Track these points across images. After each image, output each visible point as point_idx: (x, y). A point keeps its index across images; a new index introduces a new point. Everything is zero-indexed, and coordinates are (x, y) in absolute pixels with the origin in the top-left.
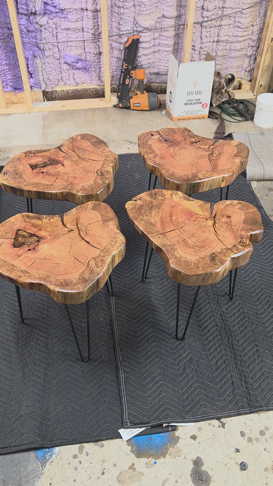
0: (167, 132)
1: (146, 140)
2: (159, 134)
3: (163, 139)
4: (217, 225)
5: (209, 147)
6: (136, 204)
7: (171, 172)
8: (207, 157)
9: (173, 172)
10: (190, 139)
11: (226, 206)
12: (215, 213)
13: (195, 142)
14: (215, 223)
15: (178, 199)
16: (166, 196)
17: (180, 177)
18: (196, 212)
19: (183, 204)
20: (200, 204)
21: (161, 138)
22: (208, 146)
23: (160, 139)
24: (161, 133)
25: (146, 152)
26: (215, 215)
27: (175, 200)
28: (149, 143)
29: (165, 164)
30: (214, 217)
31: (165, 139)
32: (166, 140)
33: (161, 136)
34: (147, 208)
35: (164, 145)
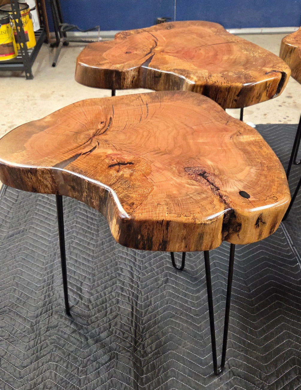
0: (197, 202)
1: (263, 178)
2: (221, 197)
3: (211, 178)
4: (151, 47)
5: (91, 151)
6: (273, 67)
7: (204, 106)
8: (111, 129)
9: (199, 105)
10: (131, 175)
11: (123, 63)
12: (147, 57)
13: (122, 166)
14: (153, 48)
15: (199, 72)
16: (220, 75)
17: (189, 97)
18: (175, 58)
19: (193, 66)
20: (165, 66)
21: (217, 183)
22: (95, 152)
23: (221, 180)
24: (216, 200)
25: (261, 148)
26: (147, 55)
27: (206, 71)
28: (253, 170)
29: (214, 121)
30: (149, 53)
31: (205, 177)
32: (203, 175)
33: (218, 189)
34: (254, 63)
35: (209, 163)
